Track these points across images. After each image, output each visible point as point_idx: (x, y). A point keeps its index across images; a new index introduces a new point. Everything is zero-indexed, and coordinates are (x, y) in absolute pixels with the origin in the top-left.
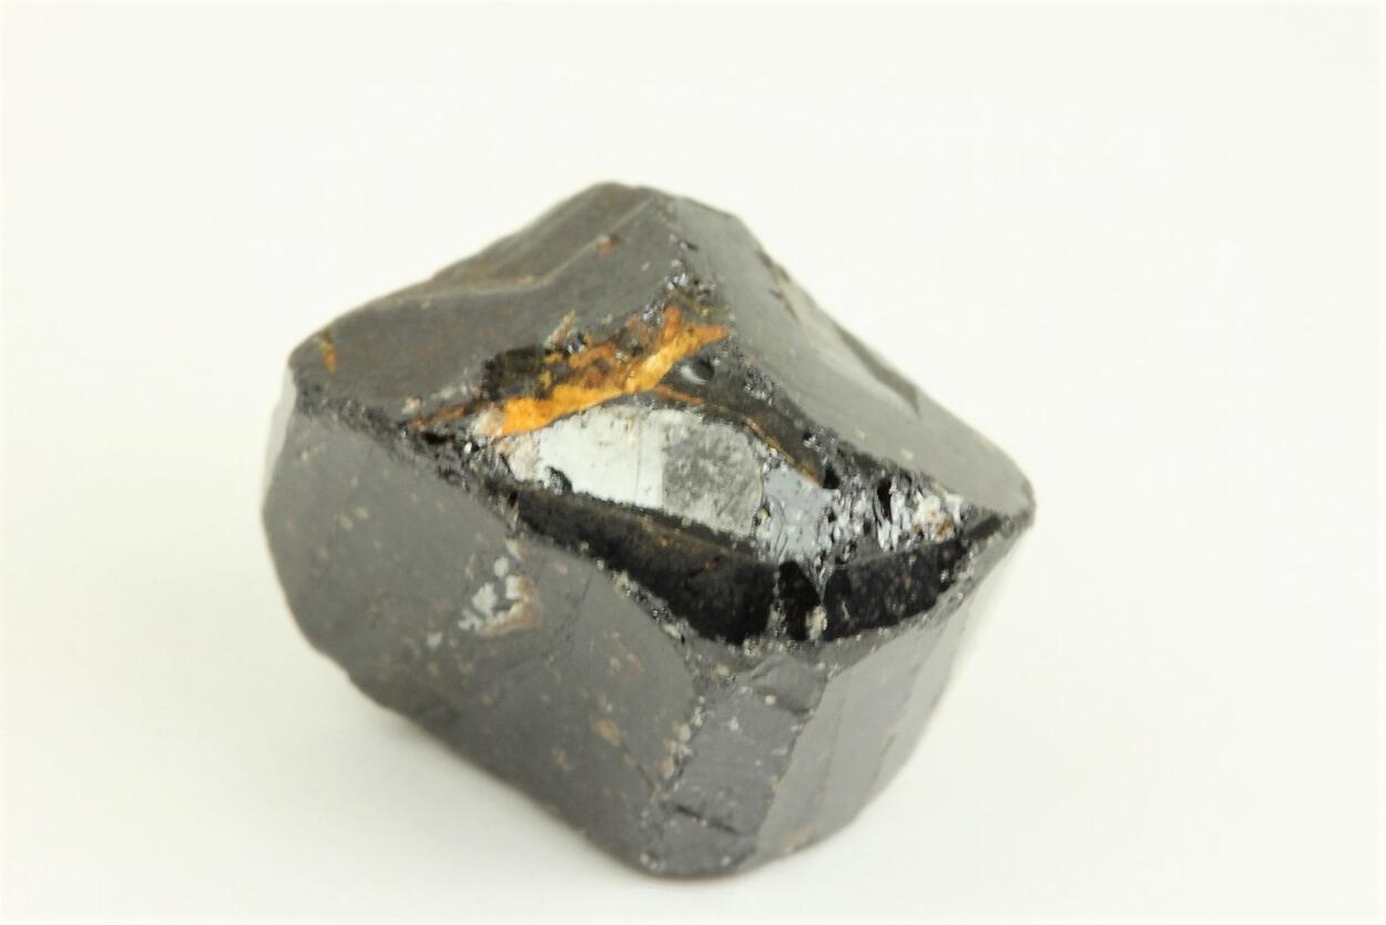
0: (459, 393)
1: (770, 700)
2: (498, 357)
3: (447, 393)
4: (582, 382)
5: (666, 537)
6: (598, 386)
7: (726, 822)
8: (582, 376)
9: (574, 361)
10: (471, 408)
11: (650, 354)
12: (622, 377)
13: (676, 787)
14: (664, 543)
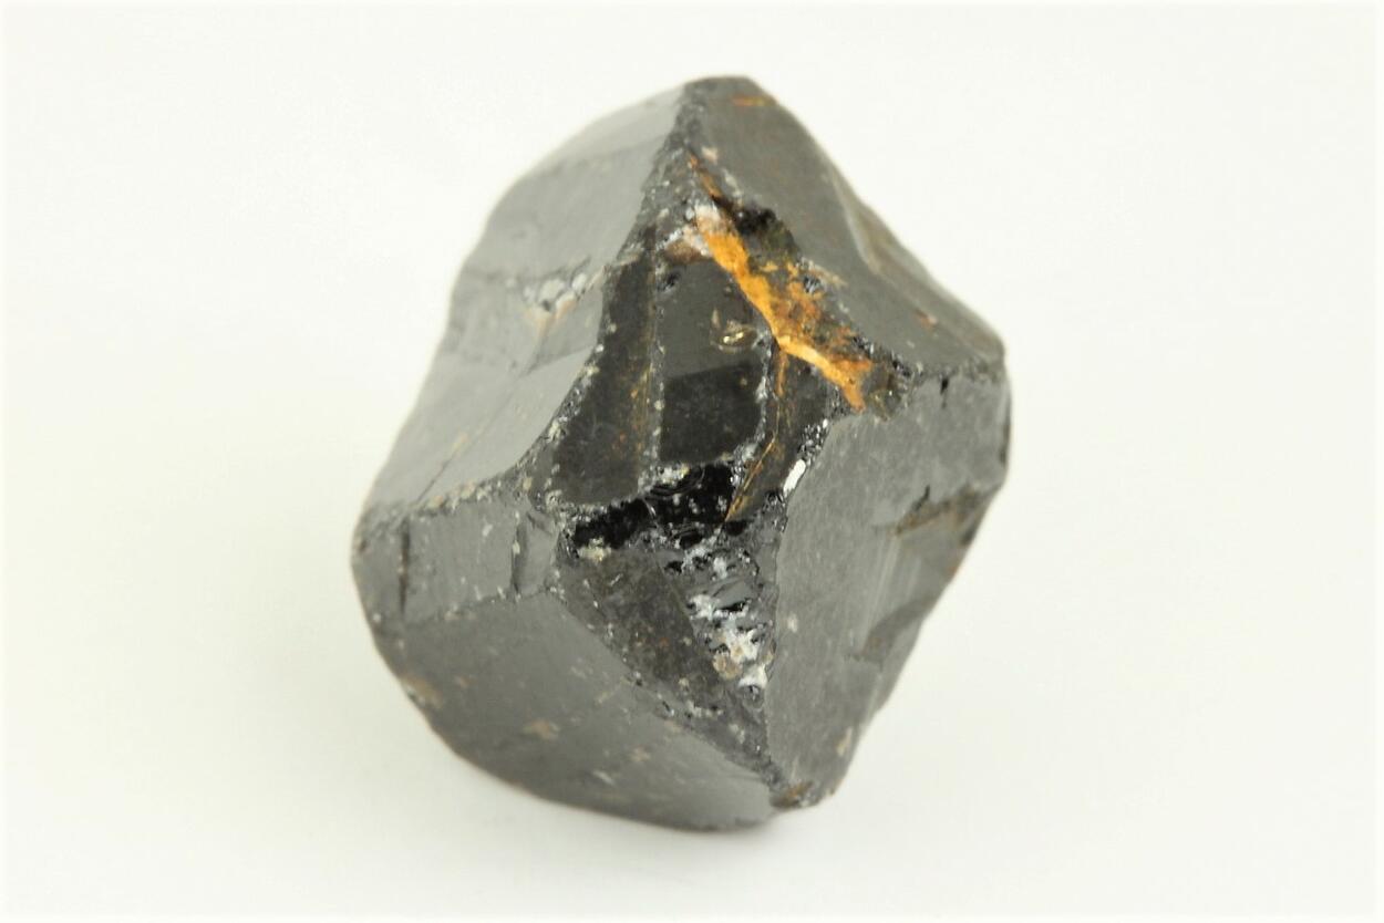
0: (733, 189)
1: (517, 549)
2: (781, 224)
3: (730, 179)
4: (776, 300)
5: (640, 394)
6: (776, 315)
7: (408, 592)
8: (781, 297)
9: (794, 288)
10: (723, 203)
11: (819, 351)
12: (790, 331)
13: (423, 520)
14: (634, 395)
